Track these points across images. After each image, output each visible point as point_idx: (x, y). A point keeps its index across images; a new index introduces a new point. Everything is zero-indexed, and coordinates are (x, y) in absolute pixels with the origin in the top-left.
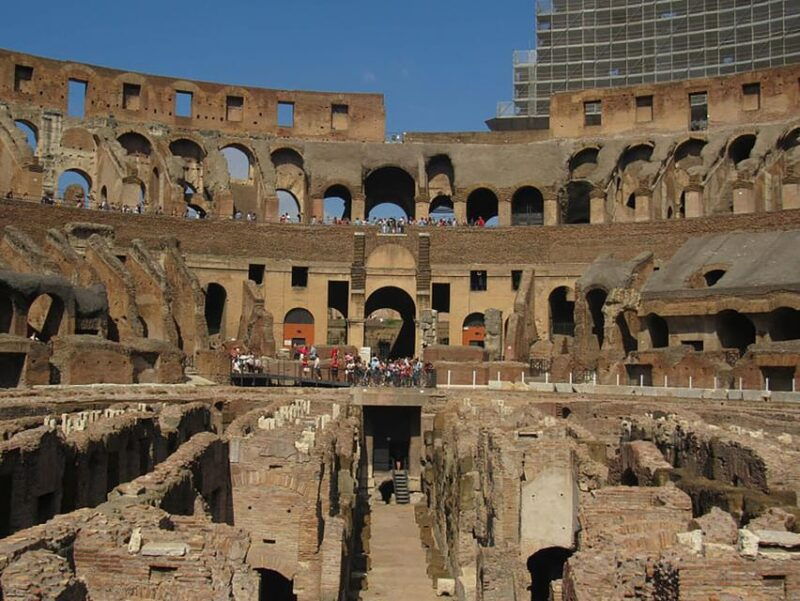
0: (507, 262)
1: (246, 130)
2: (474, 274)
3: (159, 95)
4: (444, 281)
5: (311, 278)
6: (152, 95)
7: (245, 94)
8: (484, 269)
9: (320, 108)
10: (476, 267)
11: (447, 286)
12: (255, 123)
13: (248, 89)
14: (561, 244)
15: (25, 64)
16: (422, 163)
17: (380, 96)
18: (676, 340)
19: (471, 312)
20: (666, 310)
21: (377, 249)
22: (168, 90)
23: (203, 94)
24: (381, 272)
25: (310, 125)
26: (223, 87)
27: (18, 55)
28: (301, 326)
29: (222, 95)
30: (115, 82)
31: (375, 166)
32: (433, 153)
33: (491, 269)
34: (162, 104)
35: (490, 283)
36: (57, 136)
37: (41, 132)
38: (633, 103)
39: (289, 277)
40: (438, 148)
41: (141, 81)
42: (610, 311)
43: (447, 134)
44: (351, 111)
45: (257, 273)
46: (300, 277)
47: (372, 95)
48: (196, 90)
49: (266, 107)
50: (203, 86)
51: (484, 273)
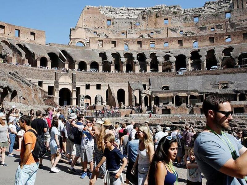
0: (95, 82)
1: (6, 37)
2: (86, 85)
4: (79, 86)
8: (89, 83)
9: (27, 33)
10: (87, 83)
11: (80, 88)
12: (9, 35)
13: (7, 24)
14: (109, 77)
16: (60, 51)
17: (44, 32)
19: (86, 95)
21: (61, 77)
24: (63, 84)
25: (24, 37)
33: (91, 83)
35: (91, 87)
38: (111, 42)
43: (62, 45)
44: (36, 35)
47: (42, 31)
49: (12, 30)
51: (89, 84)
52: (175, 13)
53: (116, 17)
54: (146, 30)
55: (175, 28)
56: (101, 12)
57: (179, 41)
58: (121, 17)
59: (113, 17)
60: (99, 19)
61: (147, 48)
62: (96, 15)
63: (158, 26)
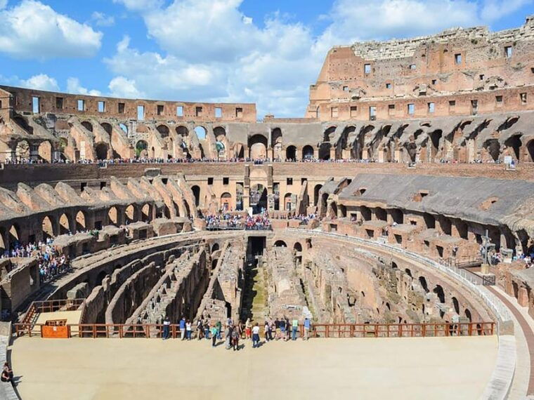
0: (299, 175)
1: (204, 120)
2: (288, 179)
3: (171, 109)
4: (277, 182)
5: (230, 182)
6: (168, 109)
7: (203, 106)
9: (232, 110)
10: (289, 177)
11: (279, 183)
12: (207, 117)
13: (204, 104)
15: (122, 102)
16: (270, 131)
17: (254, 104)
18: (349, 213)
19: (287, 193)
20: (346, 203)
21: (254, 171)
22: (174, 106)
23: (187, 107)
24: (256, 179)
25: (228, 116)
26: (194, 103)
27: (119, 99)
28: (227, 199)
29: (194, 107)
30: (154, 105)
31: (252, 135)
32: (274, 128)
33: (294, 177)
34: (172, 112)
35: (294, 182)
36: (135, 128)
37: (129, 128)
38: (349, 109)
39: (222, 182)
40: (276, 125)
41: (164, 104)
42: (329, 202)
43: (280, 119)
44: (243, 110)
45: (210, 181)
46: (226, 181)
47: (251, 104)
48: (185, 105)
49: (211, 110)
50: (187, 104)
51: (292, 179)
52: (474, 42)
53: (378, 58)
54: (424, 78)
55: (471, 71)
56: (356, 53)
57: (450, 102)
58: (386, 57)
59: (374, 59)
60: (351, 66)
61: (403, 116)
62: (347, 60)
63: (445, 69)
